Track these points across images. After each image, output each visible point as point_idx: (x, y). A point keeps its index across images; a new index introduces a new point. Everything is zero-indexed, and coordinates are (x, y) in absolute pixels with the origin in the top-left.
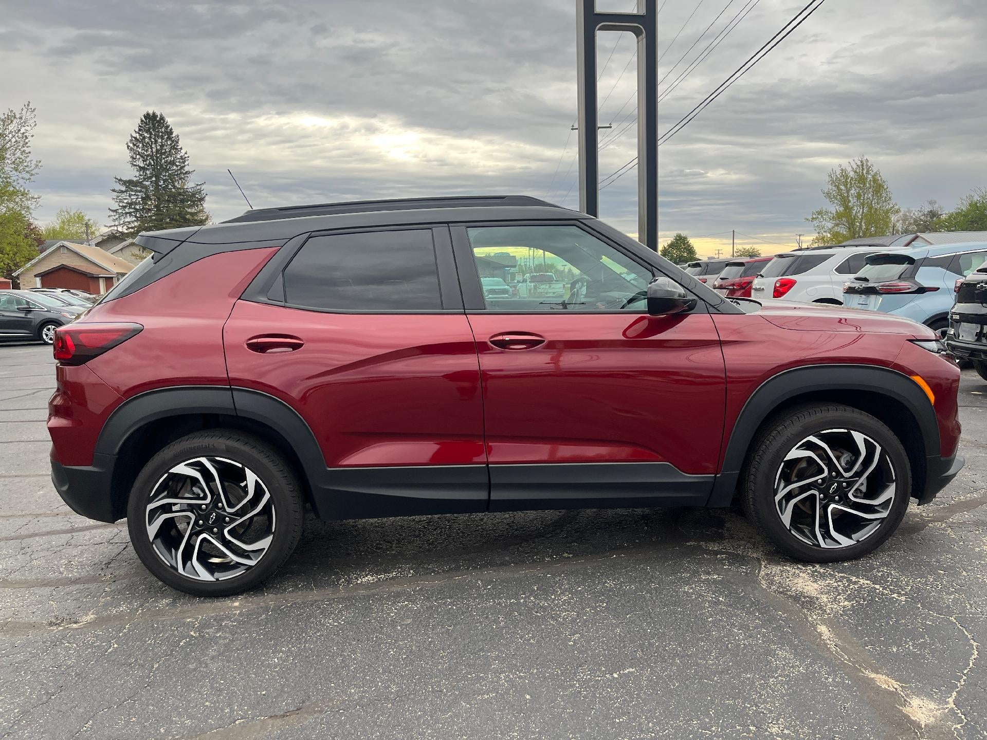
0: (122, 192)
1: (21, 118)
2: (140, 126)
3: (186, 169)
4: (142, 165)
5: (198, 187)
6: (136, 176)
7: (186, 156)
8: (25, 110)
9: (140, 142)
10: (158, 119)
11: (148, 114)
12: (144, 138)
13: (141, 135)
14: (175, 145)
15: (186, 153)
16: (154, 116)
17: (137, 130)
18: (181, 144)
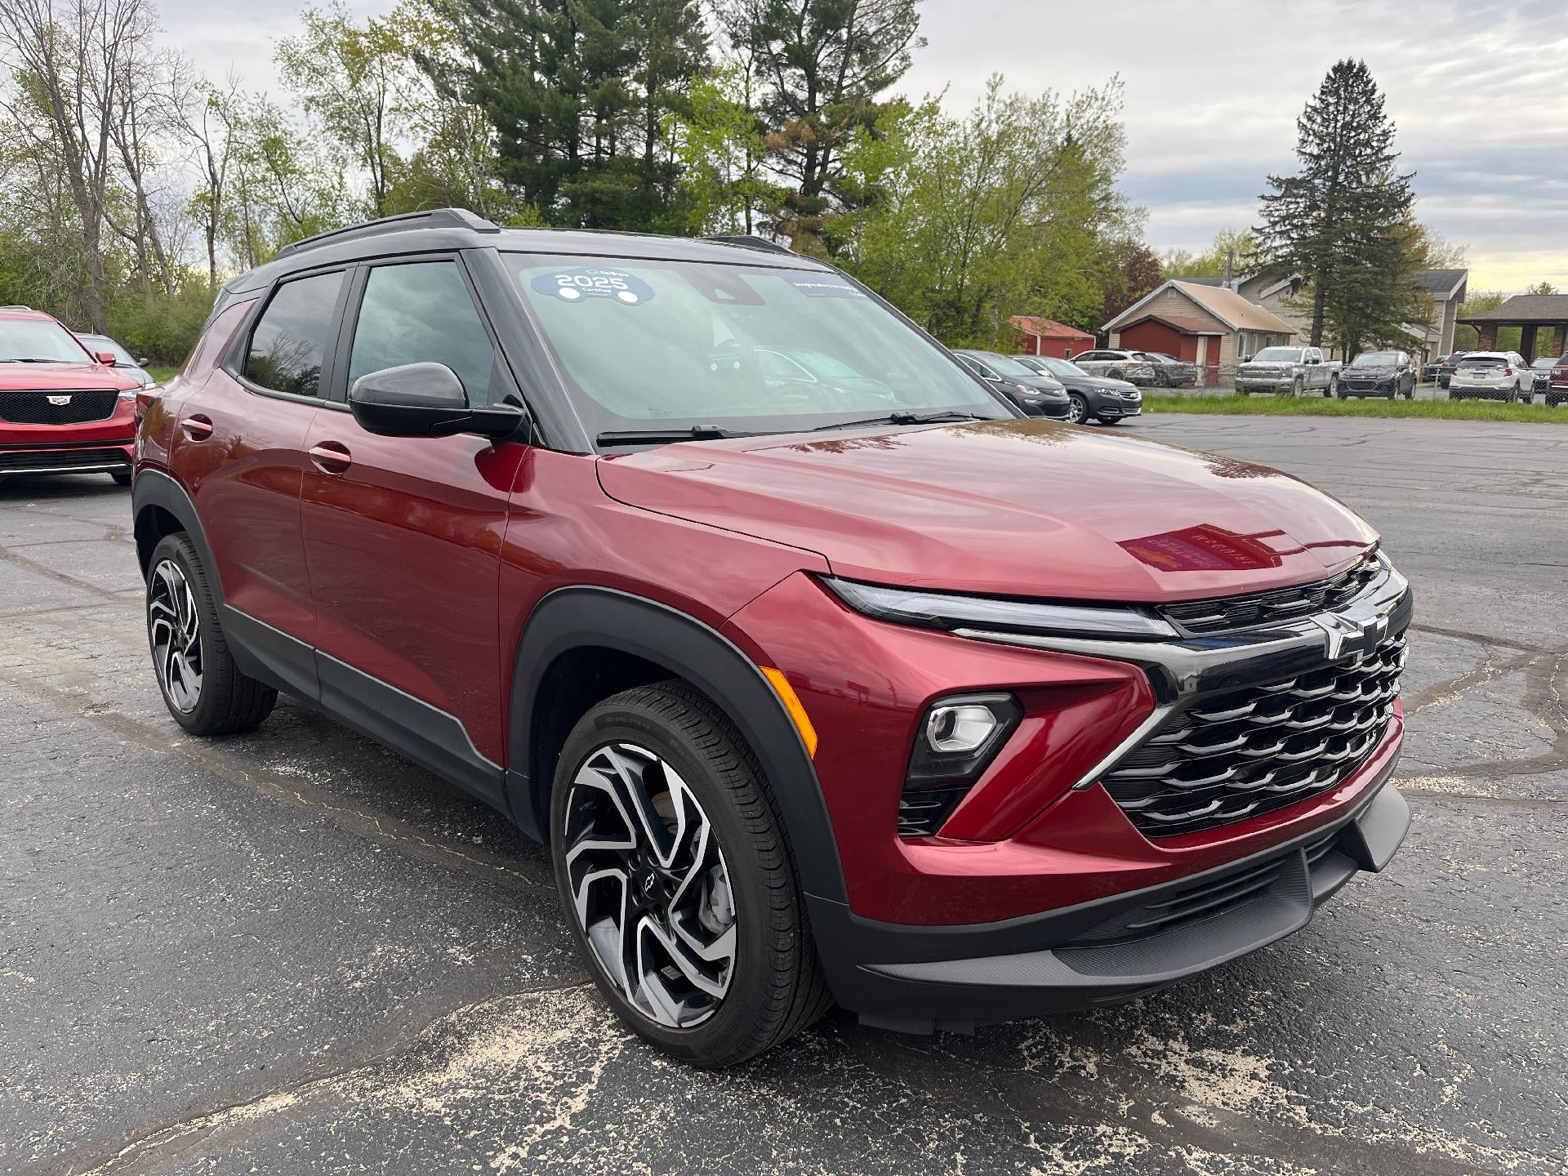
0: (1275, 199)
1: (1103, 99)
2: (1323, 87)
3: (1386, 152)
4: (1316, 152)
5: (1403, 182)
6: (1301, 172)
7: (1392, 128)
8: (1111, 85)
9: (1318, 113)
10: (1355, 70)
11: (1341, 65)
12: (1328, 105)
13: (1322, 101)
14: (1375, 113)
15: (1393, 125)
16: (1350, 65)
17: (1318, 94)
18: (1384, 111)
